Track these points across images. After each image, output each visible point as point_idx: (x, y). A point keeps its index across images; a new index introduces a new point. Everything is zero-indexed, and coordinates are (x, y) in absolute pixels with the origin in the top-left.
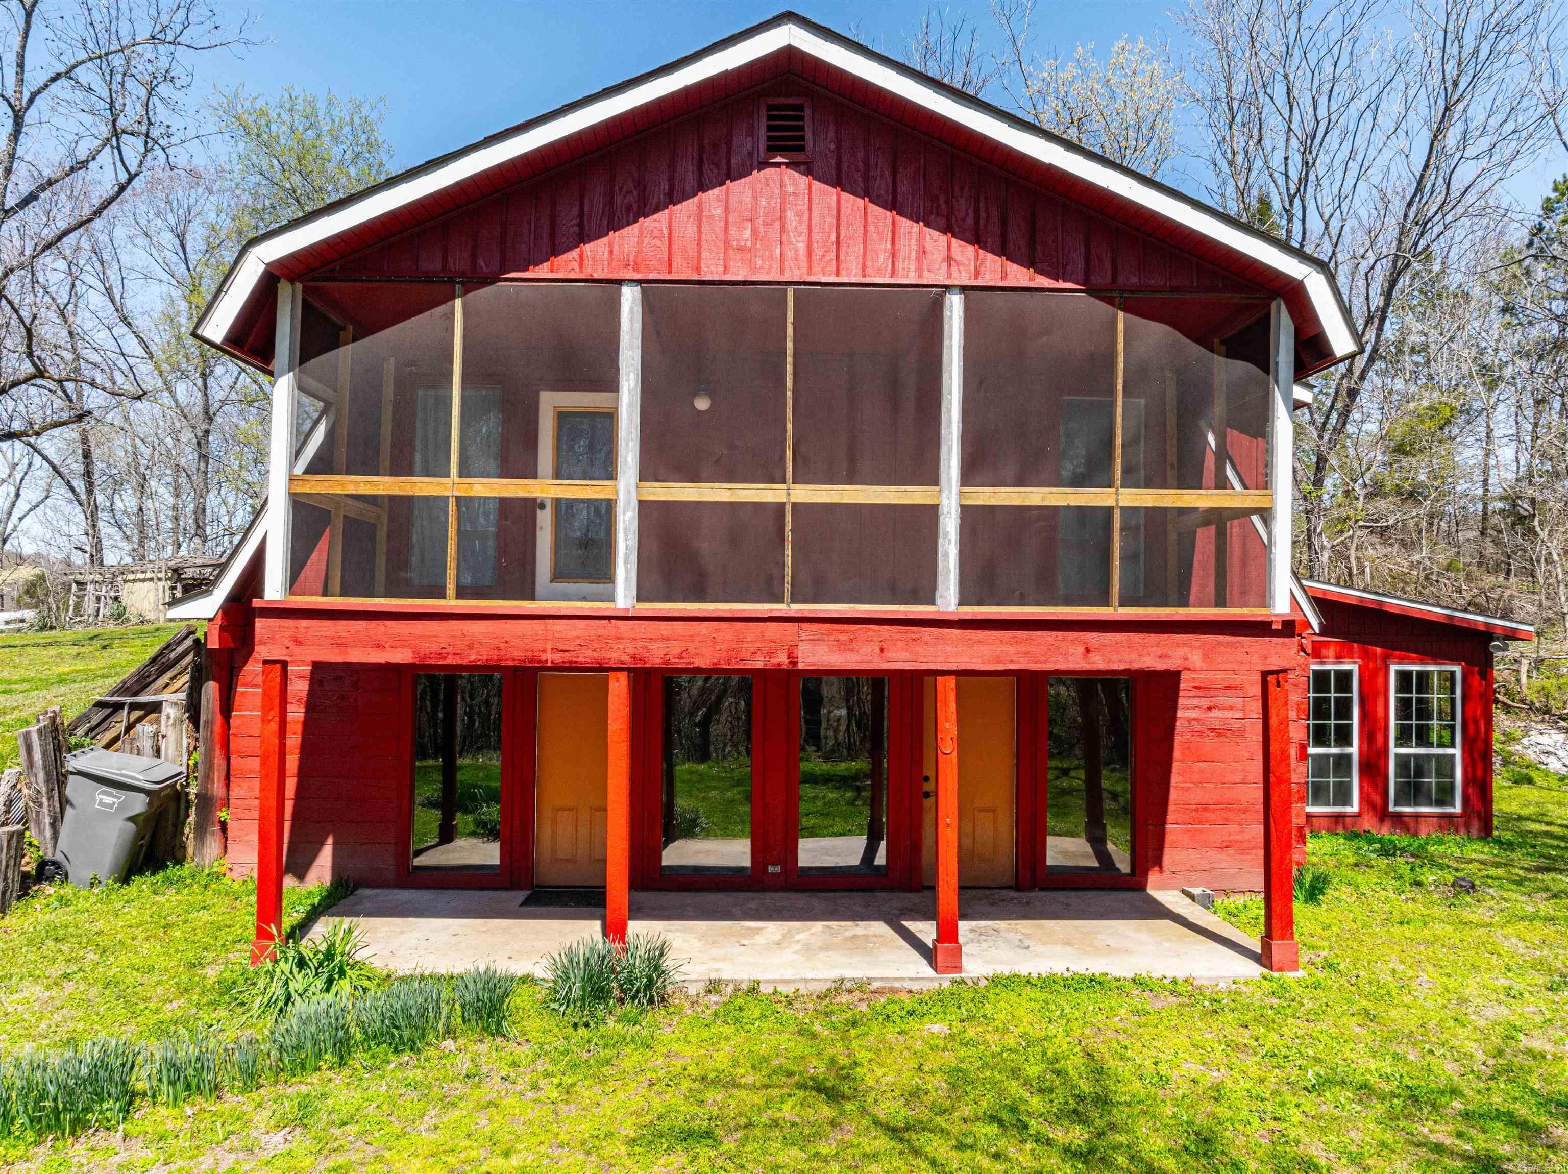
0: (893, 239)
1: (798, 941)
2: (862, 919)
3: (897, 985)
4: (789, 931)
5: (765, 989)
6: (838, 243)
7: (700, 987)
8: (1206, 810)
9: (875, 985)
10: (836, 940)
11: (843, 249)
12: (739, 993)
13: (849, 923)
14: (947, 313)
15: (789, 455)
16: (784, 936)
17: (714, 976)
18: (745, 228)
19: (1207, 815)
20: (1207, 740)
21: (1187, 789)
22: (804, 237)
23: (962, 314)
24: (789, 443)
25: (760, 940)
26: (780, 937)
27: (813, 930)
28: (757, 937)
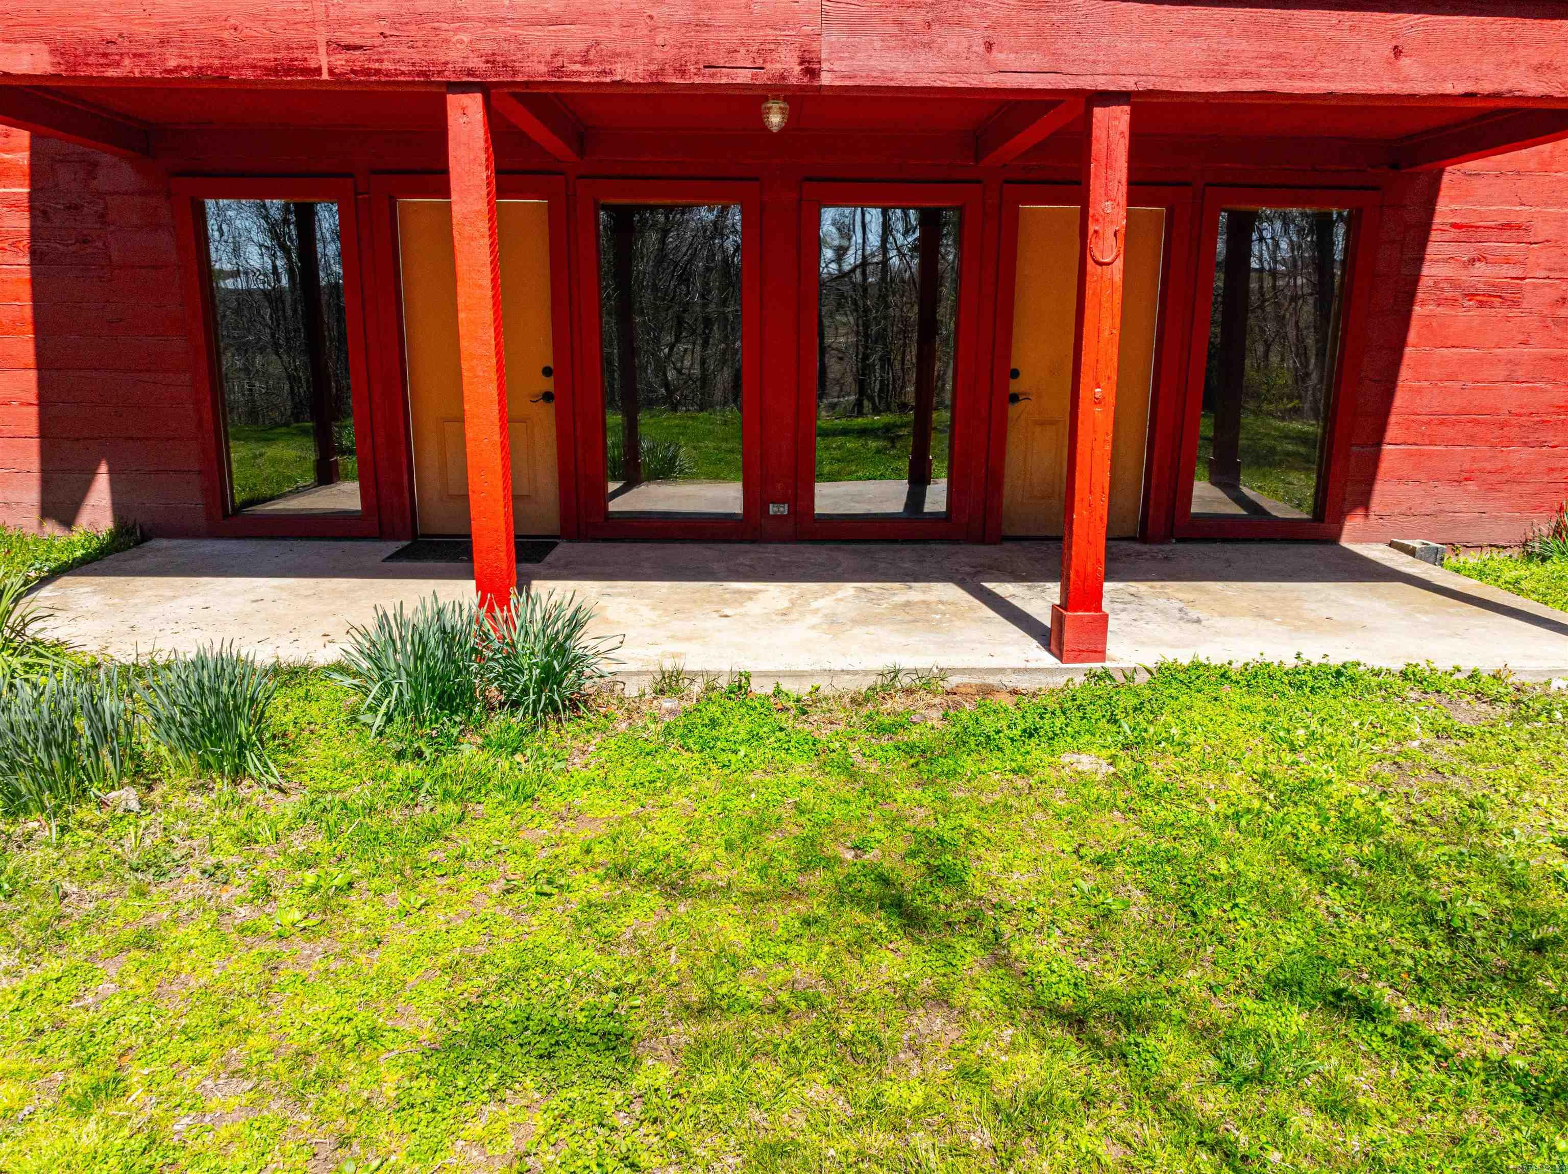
1: (816, 611)
2: (916, 580)
3: (991, 680)
4: (801, 596)
5: (761, 688)
7: (646, 684)
8: (1442, 423)
9: (954, 681)
10: (877, 610)
12: (713, 695)
13: (897, 585)
16: (793, 603)
17: (668, 666)
19: (1443, 429)
20: (1460, 312)
21: (1419, 391)
25: (753, 608)
26: (786, 604)
27: (840, 594)
28: (749, 604)
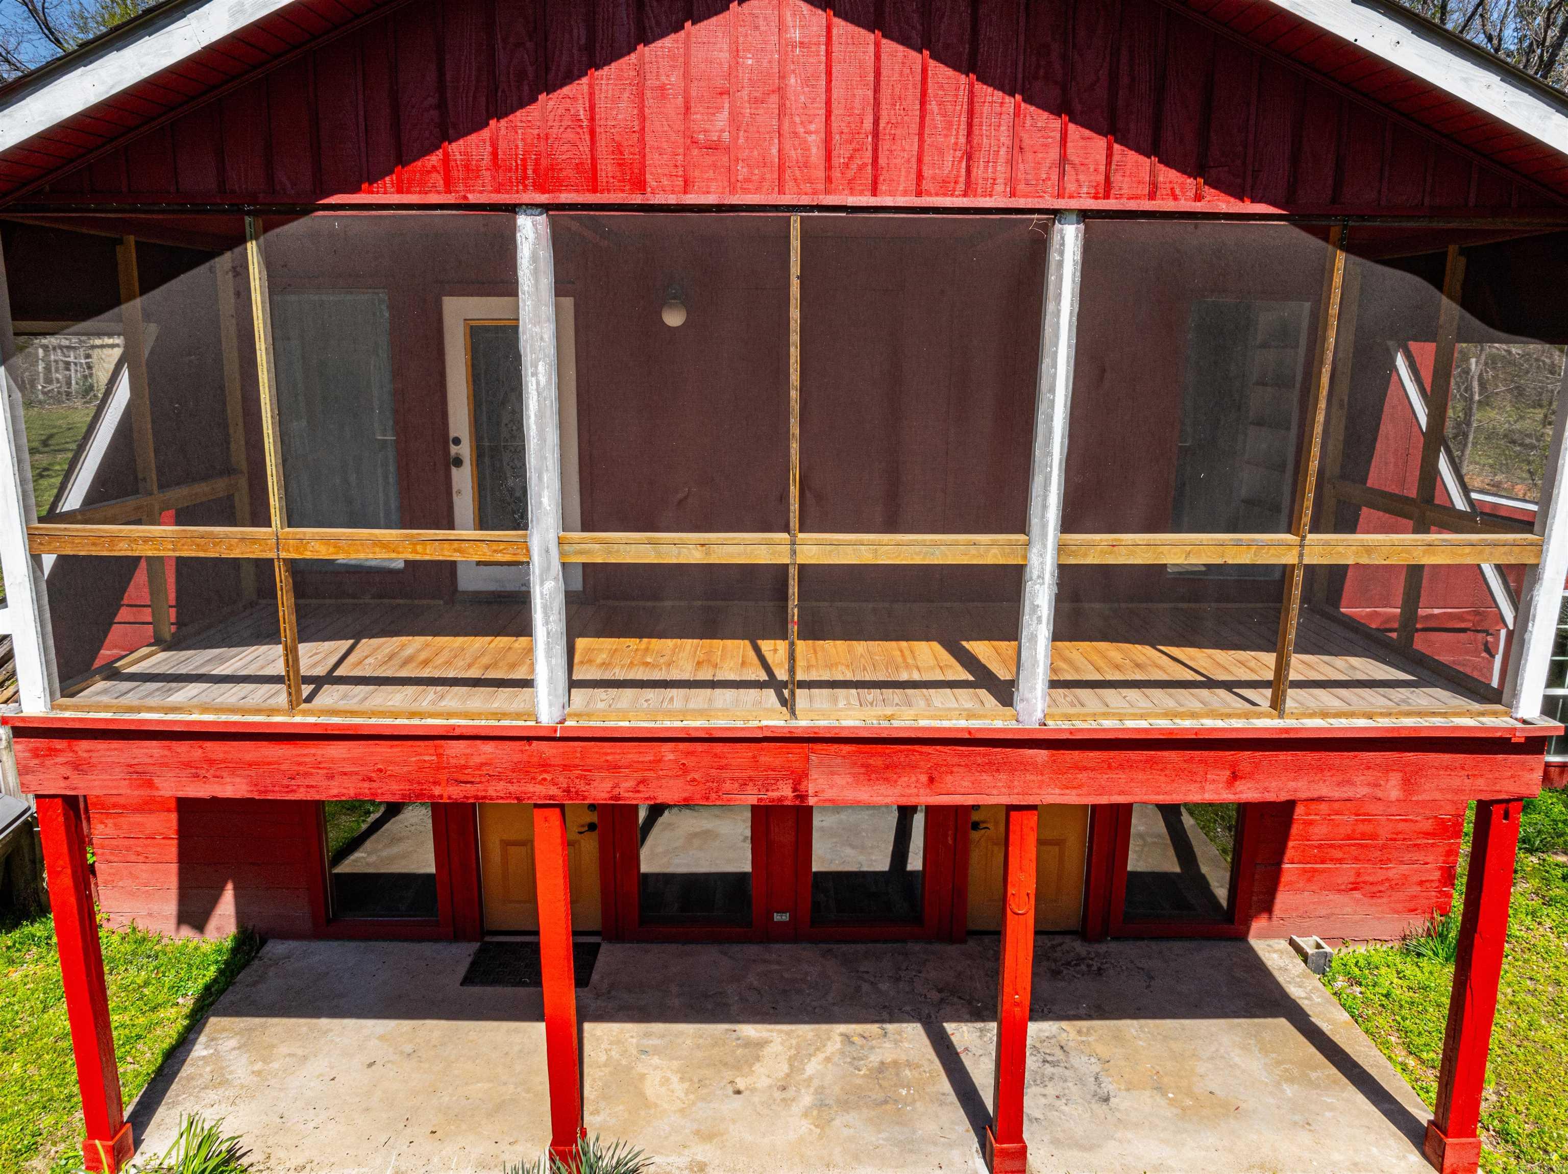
0: (970, 125)
1: (809, 1082)
4: (798, 1051)
6: (876, 134)
8: (1331, 846)
10: (858, 1077)
11: (884, 146)
14: (1054, 256)
15: (794, 491)
16: (791, 1065)
18: (719, 109)
19: (1332, 852)
22: (818, 124)
23: (1078, 257)
24: (795, 473)
25: (760, 1076)
26: (786, 1069)
27: (829, 1048)
28: (757, 1068)
